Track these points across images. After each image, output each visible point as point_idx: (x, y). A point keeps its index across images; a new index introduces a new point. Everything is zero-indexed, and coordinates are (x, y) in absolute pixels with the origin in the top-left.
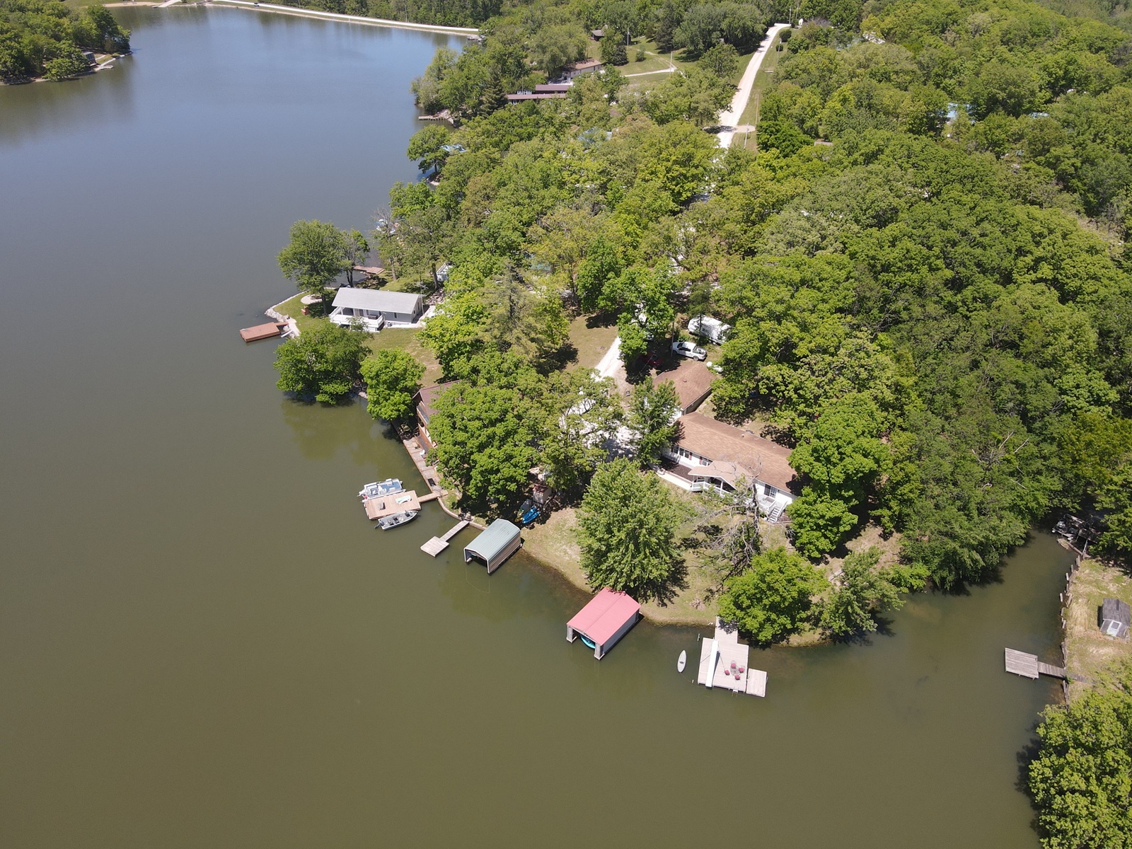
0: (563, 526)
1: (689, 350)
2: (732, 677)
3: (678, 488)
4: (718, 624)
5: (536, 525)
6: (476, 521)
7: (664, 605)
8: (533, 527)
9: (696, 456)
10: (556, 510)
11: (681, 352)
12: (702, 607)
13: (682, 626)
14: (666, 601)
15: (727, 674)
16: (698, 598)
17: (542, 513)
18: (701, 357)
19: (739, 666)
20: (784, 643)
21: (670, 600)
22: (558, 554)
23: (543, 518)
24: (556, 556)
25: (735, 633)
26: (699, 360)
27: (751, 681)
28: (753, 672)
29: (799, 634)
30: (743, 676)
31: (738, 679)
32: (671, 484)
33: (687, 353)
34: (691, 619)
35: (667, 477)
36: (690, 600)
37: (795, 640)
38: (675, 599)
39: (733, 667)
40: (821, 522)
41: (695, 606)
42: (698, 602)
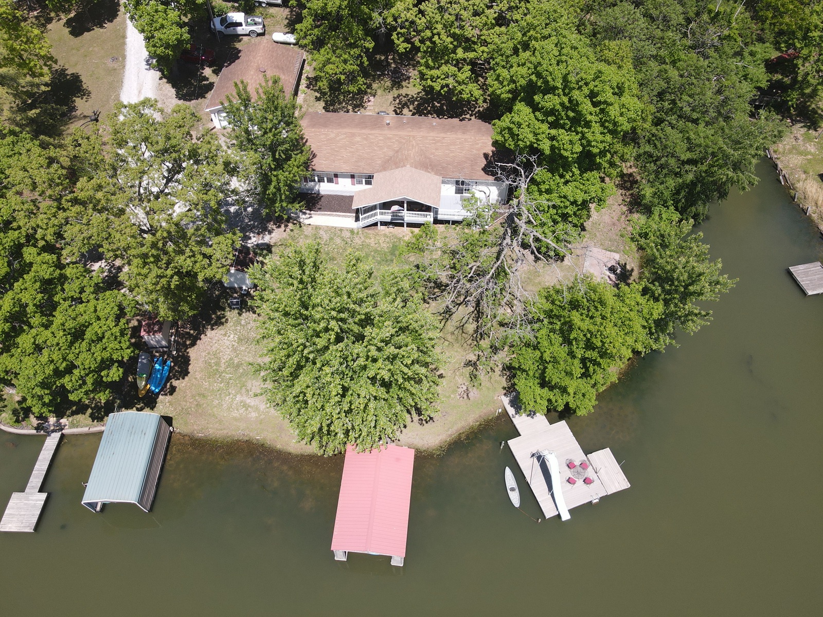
0: (218, 364)
1: (240, 24)
2: (579, 483)
3: (341, 230)
4: (509, 408)
5: (175, 383)
6: (73, 425)
7: (428, 420)
8: (173, 390)
9: (344, 176)
10: (193, 344)
11: (230, 30)
12: (474, 393)
13: (468, 437)
15: (570, 481)
16: (462, 380)
17: (175, 360)
18: (258, 29)
21: (432, 409)
22: (235, 414)
23: (182, 367)
24: (235, 419)
26: (259, 35)
27: (602, 473)
28: (594, 456)
30: (590, 473)
31: (588, 481)
32: (329, 229)
33: (240, 30)
34: (471, 419)
35: (318, 219)
36: (455, 392)
38: (438, 404)
39: (571, 466)
41: (466, 397)
42: (465, 388)
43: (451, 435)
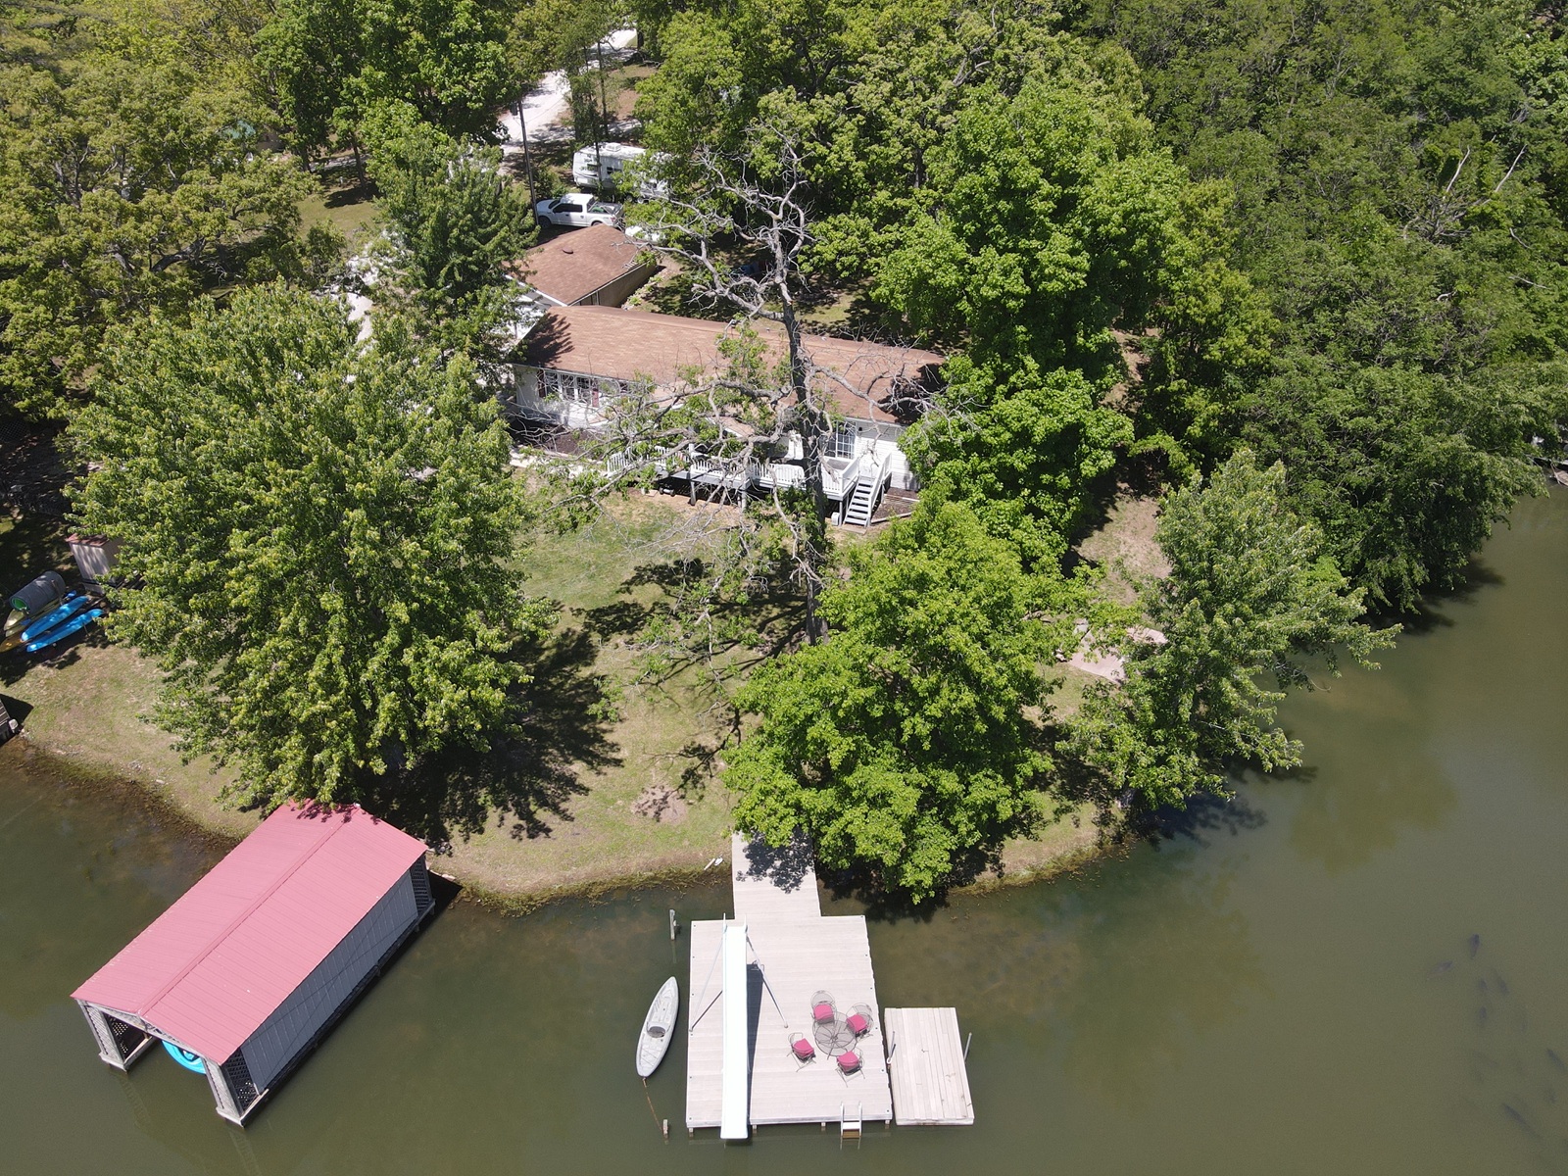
1: (578, 209)
2: (825, 1064)
4: (741, 864)
7: (536, 829)
11: (558, 219)
12: (675, 811)
13: (607, 894)
14: (543, 815)
15: (805, 1055)
16: (661, 781)
19: (844, 1010)
20: (987, 877)
21: (556, 809)
25: (810, 880)
27: (906, 1060)
28: (905, 1020)
29: (1027, 834)
30: (869, 1048)
31: (850, 1068)
33: (573, 218)
34: (638, 862)
35: (537, 464)
36: (630, 796)
37: (1019, 857)
38: (574, 803)
39: (824, 1017)
40: (1020, 460)
41: (651, 813)
42: (659, 795)
43: (567, 880)
